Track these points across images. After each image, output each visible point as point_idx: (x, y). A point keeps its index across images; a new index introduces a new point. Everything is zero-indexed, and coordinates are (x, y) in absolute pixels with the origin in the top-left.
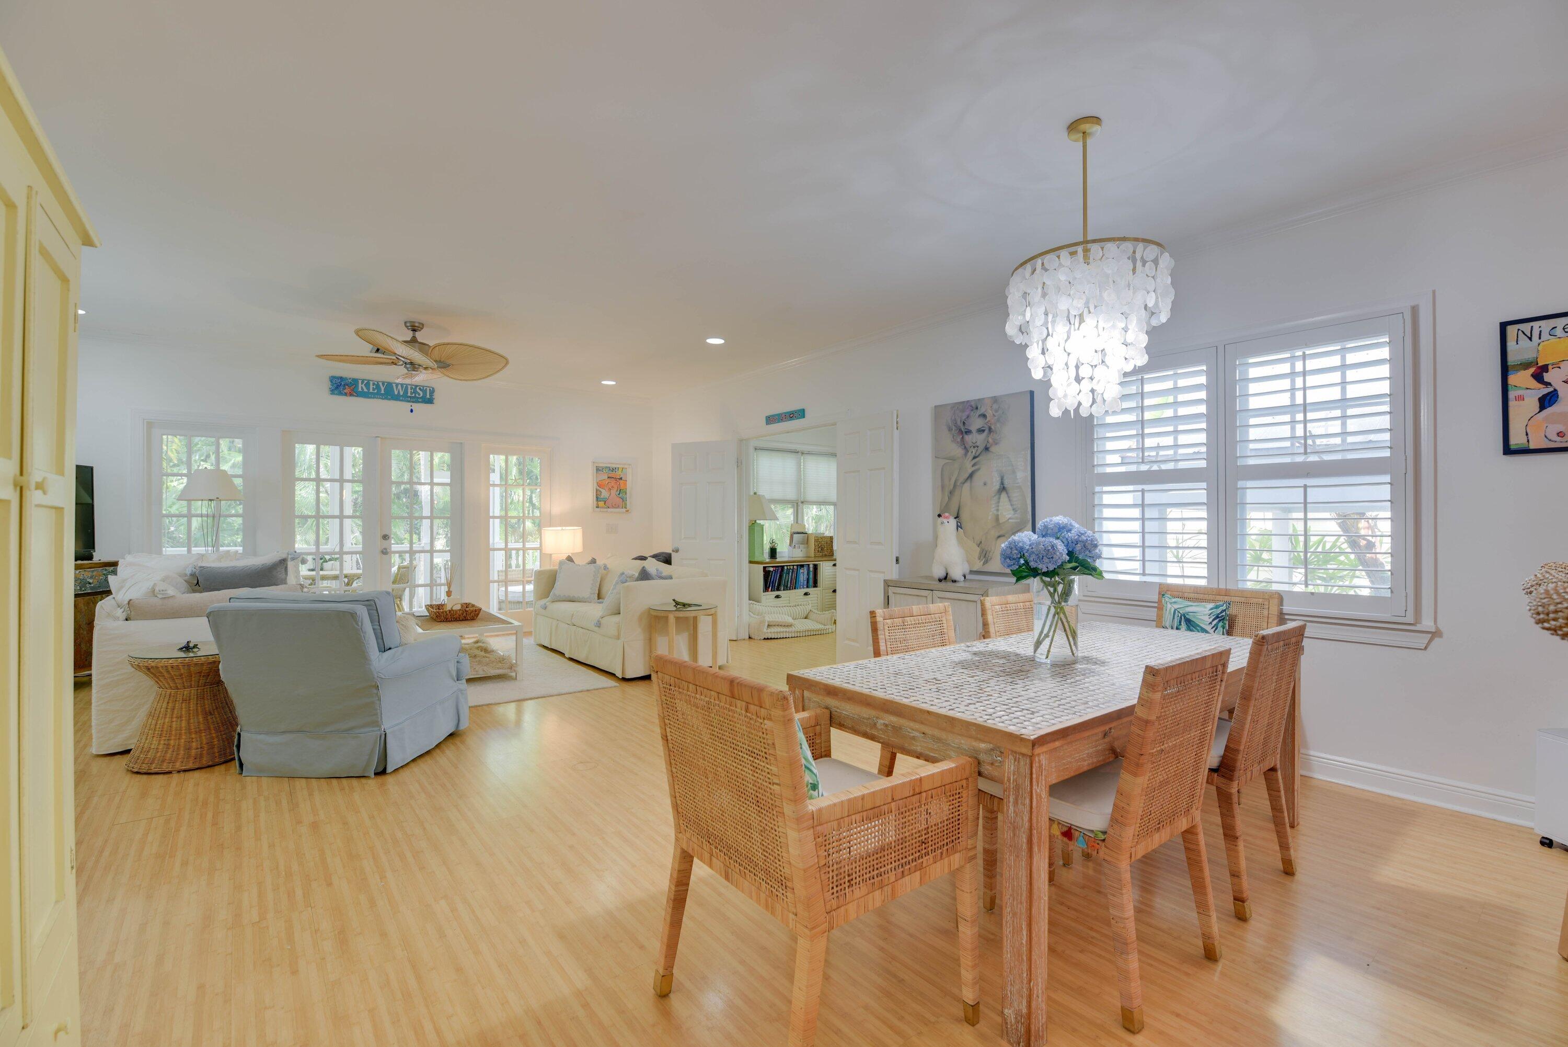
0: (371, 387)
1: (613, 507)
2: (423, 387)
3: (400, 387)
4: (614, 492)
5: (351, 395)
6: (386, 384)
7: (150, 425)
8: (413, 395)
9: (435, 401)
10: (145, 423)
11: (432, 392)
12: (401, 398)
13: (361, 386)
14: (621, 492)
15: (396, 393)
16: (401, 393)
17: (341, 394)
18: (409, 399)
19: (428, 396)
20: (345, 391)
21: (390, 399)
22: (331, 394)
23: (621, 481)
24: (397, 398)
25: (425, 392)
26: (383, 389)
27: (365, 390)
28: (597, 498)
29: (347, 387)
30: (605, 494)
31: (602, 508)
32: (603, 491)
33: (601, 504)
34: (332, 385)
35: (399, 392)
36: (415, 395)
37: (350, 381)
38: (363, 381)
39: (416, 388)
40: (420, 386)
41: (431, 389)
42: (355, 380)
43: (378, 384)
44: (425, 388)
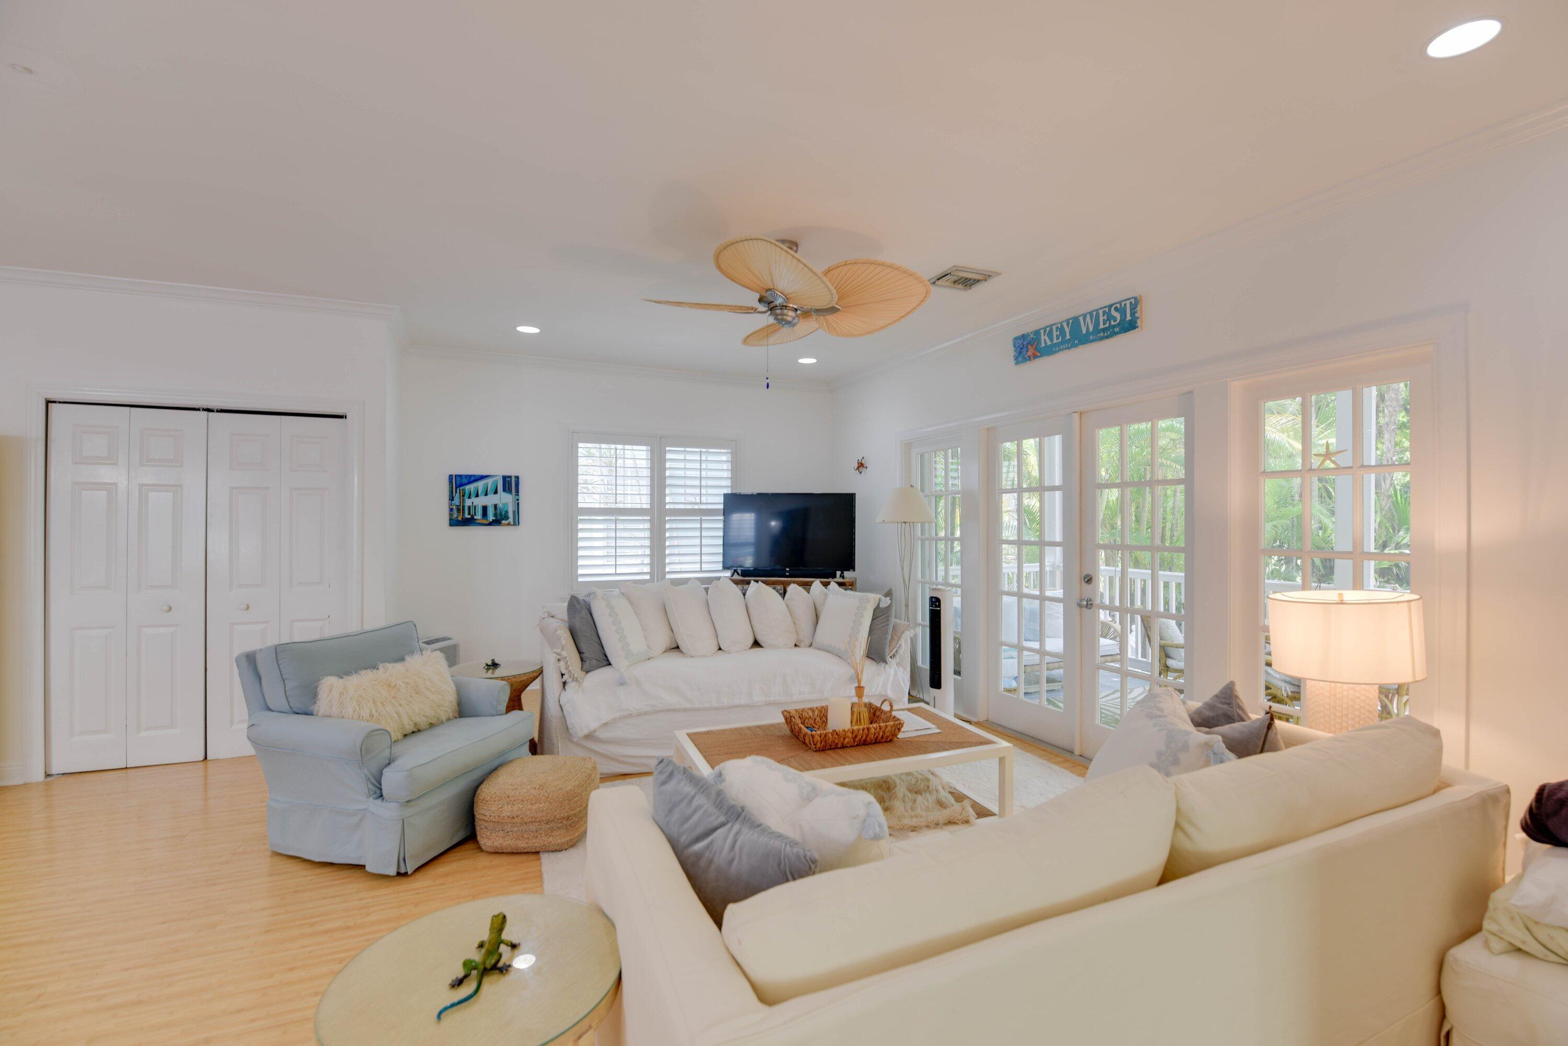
0: (1055, 334)
2: (1120, 303)
3: (1088, 318)
5: (1035, 357)
6: (1071, 321)
7: (910, 446)
8: (1107, 325)
9: (1138, 323)
10: (903, 444)
11: (1136, 303)
12: (1092, 338)
13: (1044, 339)
15: (1084, 331)
16: (1091, 329)
17: (1027, 359)
18: (1102, 334)
19: (1129, 318)
20: (1030, 354)
21: (1077, 346)
22: (1016, 365)
24: (1086, 339)
25: (1123, 311)
26: (1067, 330)
27: (1049, 343)
29: (1029, 346)
34: (1016, 351)
35: (1089, 327)
36: (1110, 323)
37: (1032, 336)
38: (1045, 329)
39: (1110, 310)
40: (1116, 303)
41: (1133, 301)
42: (1037, 333)
43: (1062, 326)
44: (1123, 304)
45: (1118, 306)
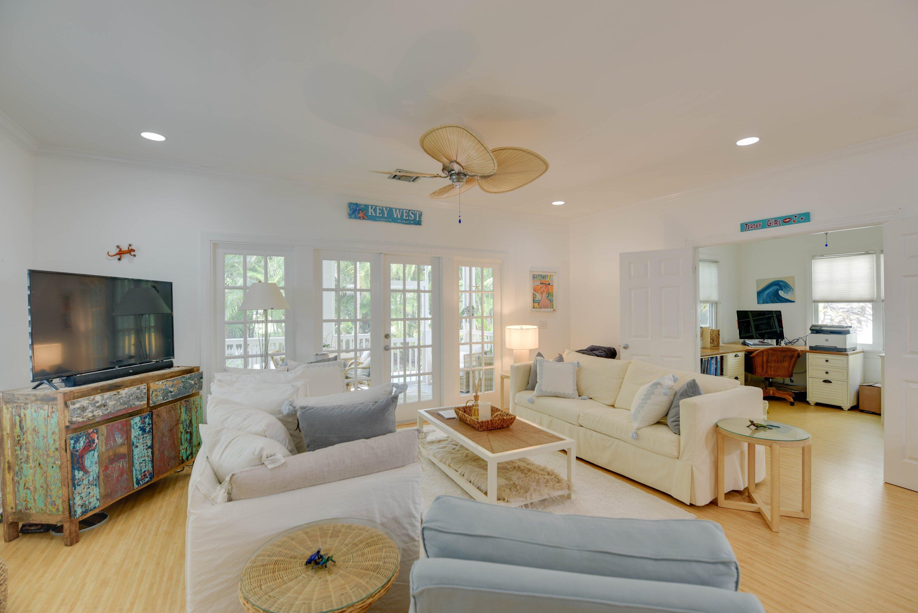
0: (378, 211)
1: (544, 308)
2: (414, 211)
3: (398, 211)
4: (545, 295)
5: (364, 218)
6: (388, 209)
7: (215, 245)
8: (407, 218)
9: (422, 223)
10: (212, 243)
11: (420, 215)
12: (399, 221)
13: (370, 211)
14: (550, 294)
15: (395, 216)
16: (399, 217)
17: (356, 218)
18: (404, 221)
19: (418, 219)
20: (360, 215)
21: (390, 222)
22: (349, 218)
23: (549, 286)
24: (395, 220)
25: (415, 215)
26: (386, 213)
27: (374, 214)
28: (534, 300)
29: (360, 211)
30: (538, 297)
31: (537, 308)
32: (537, 294)
33: (536, 305)
34: (350, 210)
35: (397, 216)
36: (409, 218)
37: (363, 206)
38: (372, 206)
39: (409, 212)
40: (412, 210)
41: (420, 213)
42: (367, 206)
43: (383, 209)
44: (415, 212)
45: (413, 212)
